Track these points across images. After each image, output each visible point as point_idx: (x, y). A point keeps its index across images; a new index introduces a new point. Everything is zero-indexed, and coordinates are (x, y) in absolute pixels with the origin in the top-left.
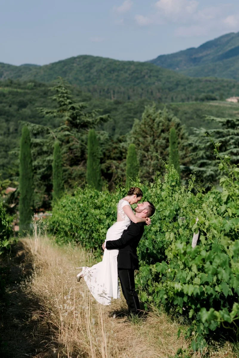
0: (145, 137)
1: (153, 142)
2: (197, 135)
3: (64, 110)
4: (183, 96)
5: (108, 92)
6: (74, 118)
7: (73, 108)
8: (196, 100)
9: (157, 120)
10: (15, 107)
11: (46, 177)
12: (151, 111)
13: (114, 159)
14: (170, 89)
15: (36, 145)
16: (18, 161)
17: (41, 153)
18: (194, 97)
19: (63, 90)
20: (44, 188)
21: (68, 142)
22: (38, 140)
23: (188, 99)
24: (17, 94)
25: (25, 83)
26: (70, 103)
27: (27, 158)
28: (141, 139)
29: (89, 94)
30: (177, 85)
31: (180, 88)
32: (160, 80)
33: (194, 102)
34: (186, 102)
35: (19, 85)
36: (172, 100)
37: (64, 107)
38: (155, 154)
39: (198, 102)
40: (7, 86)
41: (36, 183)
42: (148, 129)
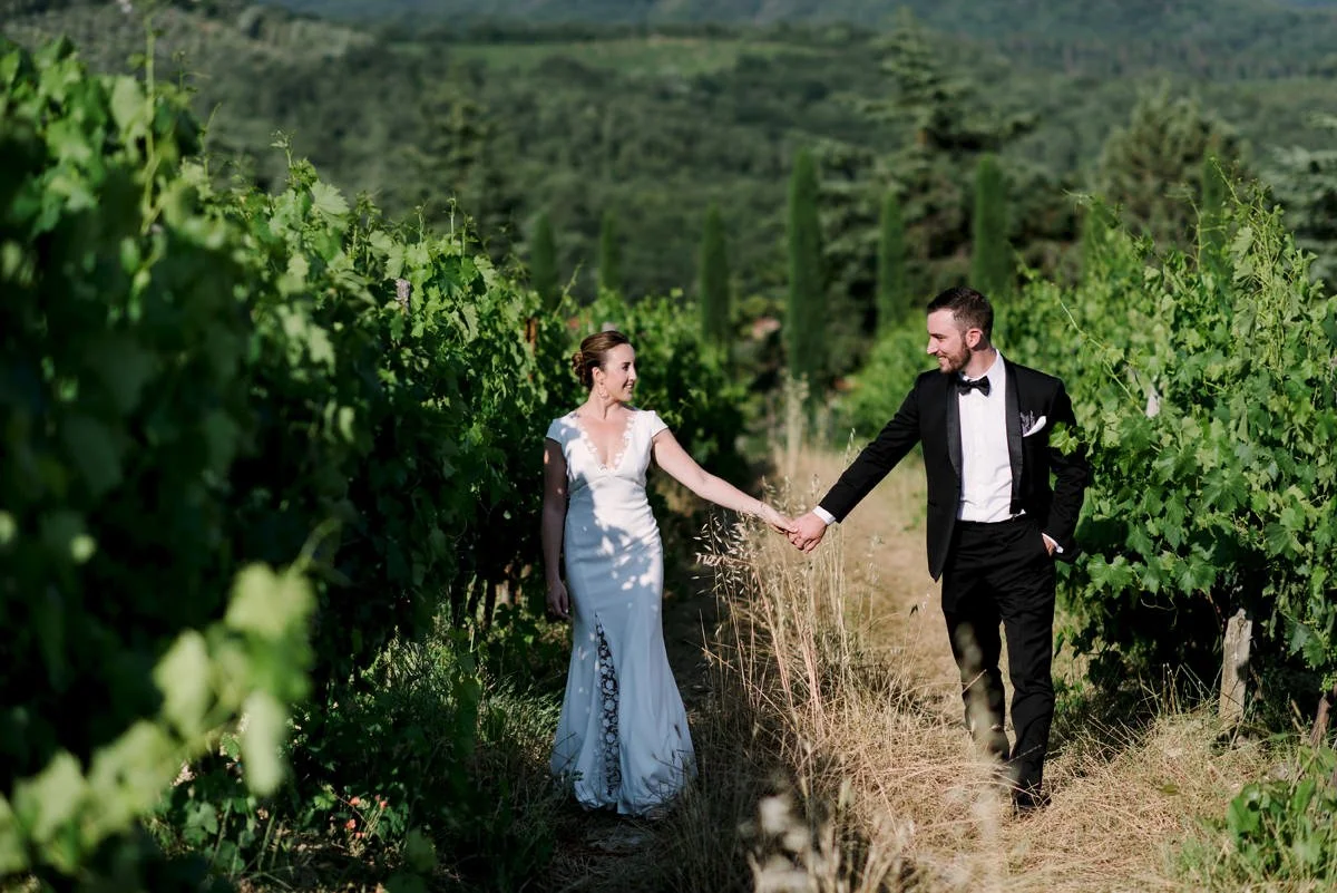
0: (1138, 178)
1: (1163, 189)
2: (1282, 169)
3: (915, 101)
4: (1275, 64)
5: (1058, 52)
6: (943, 121)
7: (940, 96)
8: (1313, 72)
9: (1173, 128)
10: (795, 98)
11: (862, 290)
12: (1157, 104)
13: (1051, 237)
14: (1237, 44)
15: (838, 200)
16: (784, 243)
17: (852, 223)
18: (1305, 66)
19: (912, 46)
20: (857, 320)
21: (925, 188)
22: (841, 186)
23: (1288, 71)
24: (799, 61)
25: (824, 29)
26: (932, 82)
27: (808, 237)
28: (1128, 182)
29: (1002, 60)
30: (1257, 31)
31: (1265, 41)
32: (1207, 18)
33: (1305, 80)
34: (1281, 81)
35: (805, 37)
36: (1242, 75)
37: (917, 93)
38: (1166, 225)
39: (1318, 79)
40: (773, 38)
41: (834, 306)
42: (1145, 153)
